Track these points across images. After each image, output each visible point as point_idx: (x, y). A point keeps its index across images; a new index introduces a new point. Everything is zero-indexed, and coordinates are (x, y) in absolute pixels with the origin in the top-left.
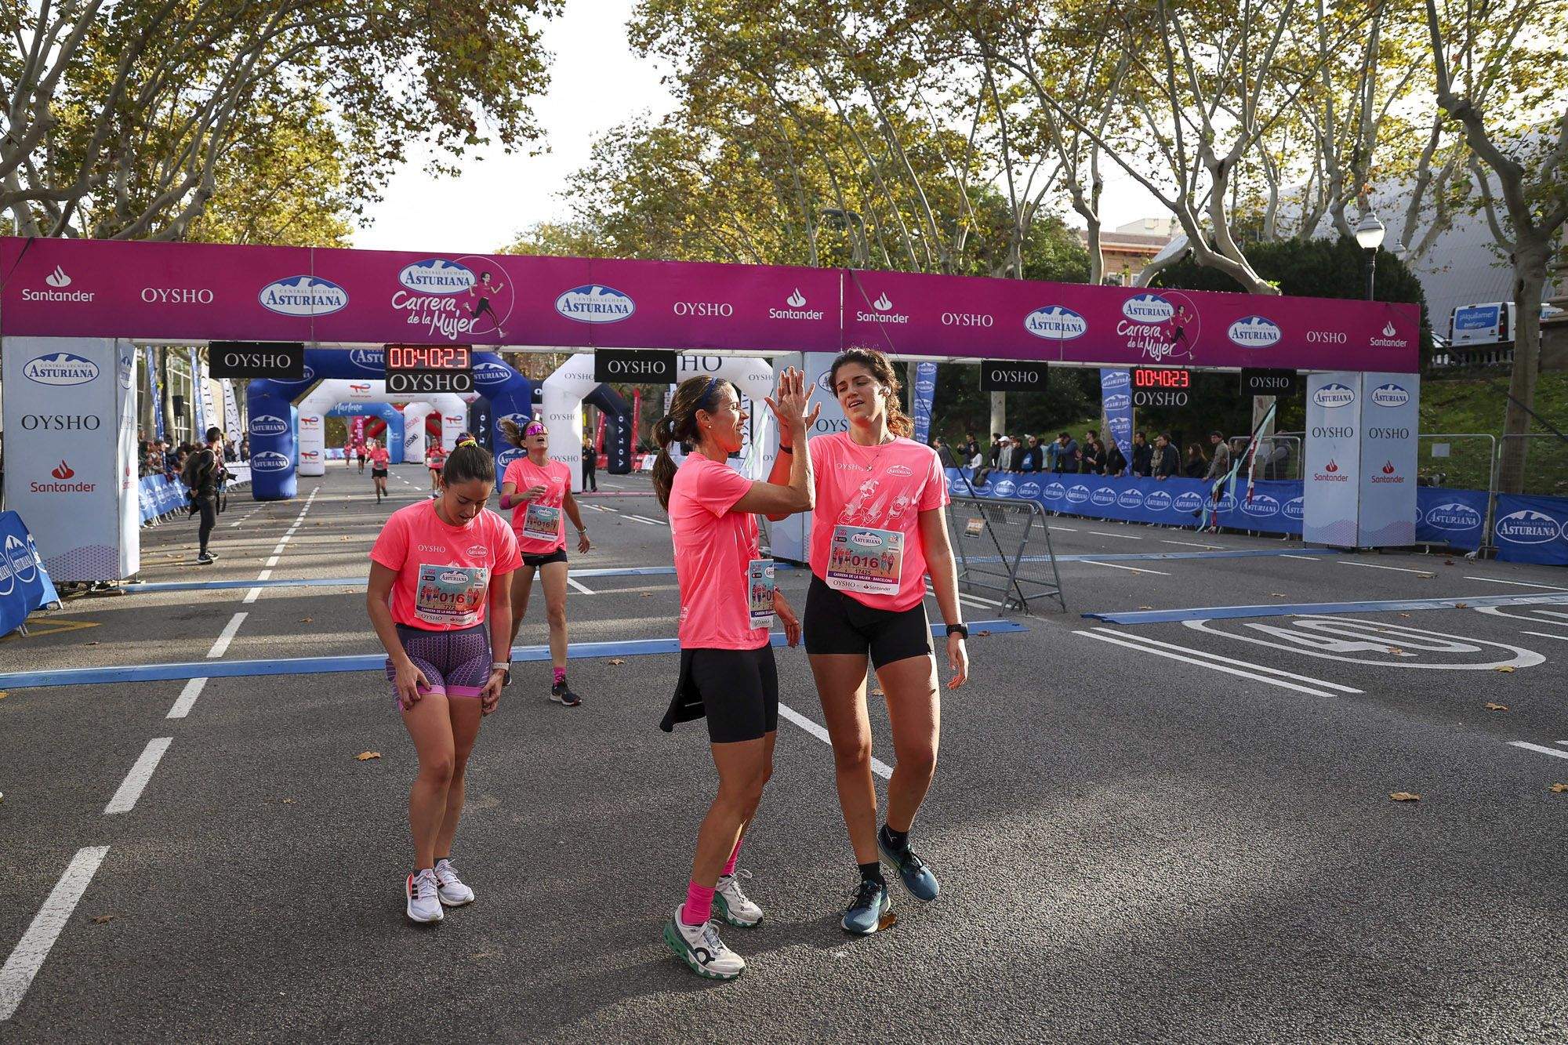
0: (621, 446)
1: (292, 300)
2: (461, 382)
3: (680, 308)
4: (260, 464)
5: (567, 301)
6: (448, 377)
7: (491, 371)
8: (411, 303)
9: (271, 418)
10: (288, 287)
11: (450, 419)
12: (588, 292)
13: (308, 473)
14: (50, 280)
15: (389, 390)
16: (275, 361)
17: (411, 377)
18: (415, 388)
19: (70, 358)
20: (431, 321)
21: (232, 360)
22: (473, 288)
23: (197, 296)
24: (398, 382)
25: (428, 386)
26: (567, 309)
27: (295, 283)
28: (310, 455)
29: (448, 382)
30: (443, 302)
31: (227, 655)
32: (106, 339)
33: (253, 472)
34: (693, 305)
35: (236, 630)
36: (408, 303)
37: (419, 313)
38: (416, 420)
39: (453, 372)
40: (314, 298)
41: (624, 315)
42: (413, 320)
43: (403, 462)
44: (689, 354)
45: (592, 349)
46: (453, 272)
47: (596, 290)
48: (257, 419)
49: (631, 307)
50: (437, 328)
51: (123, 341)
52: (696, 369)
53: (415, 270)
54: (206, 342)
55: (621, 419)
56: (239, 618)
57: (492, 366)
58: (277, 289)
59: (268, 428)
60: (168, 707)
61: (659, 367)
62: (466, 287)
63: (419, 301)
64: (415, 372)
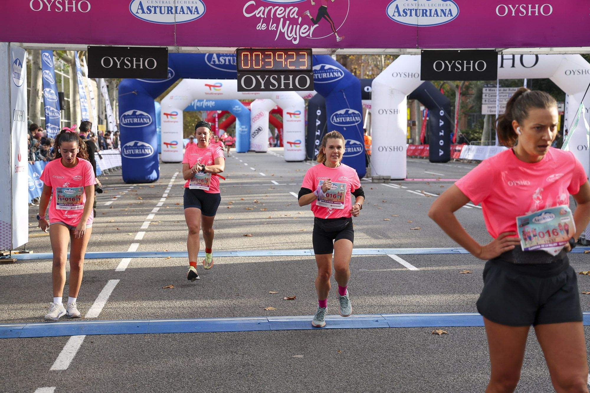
0: (442, 138)
1: (158, 10)
2: (303, 82)
3: (502, 10)
4: (129, 152)
5: (397, 7)
6: (291, 77)
7: (326, 71)
8: (259, 13)
9: (139, 112)
11: (290, 114)
13: (169, 160)
15: (240, 89)
16: (143, 63)
17: (259, 77)
18: (263, 87)
20: (277, 27)
21: (107, 62)
23: (76, 6)
24: (248, 82)
25: (274, 85)
26: (396, 14)
28: (171, 144)
29: (291, 82)
30: (288, 10)
31: (101, 316)
33: (123, 159)
34: (514, 8)
35: (109, 294)
36: (257, 12)
37: (266, 21)
38: (260, 115)
39: (296, 72)
40: (176, 7)
41: (449, 18)
42: (261, 27)
43: (249, 151)
44: (508, 53)
45: (419, 51)
48: (126, 113)
49: (455, 11)
50: (282, 34)
51: (15, 45)
52: (513, 66)
54: (85, 47)
55: (442, 113)
56: (112, 284)
57: (327, 67)
59: (135, 120)
60: (52, 360)
61: (481, 66)
63: (267, 10)
64: (263, 72)
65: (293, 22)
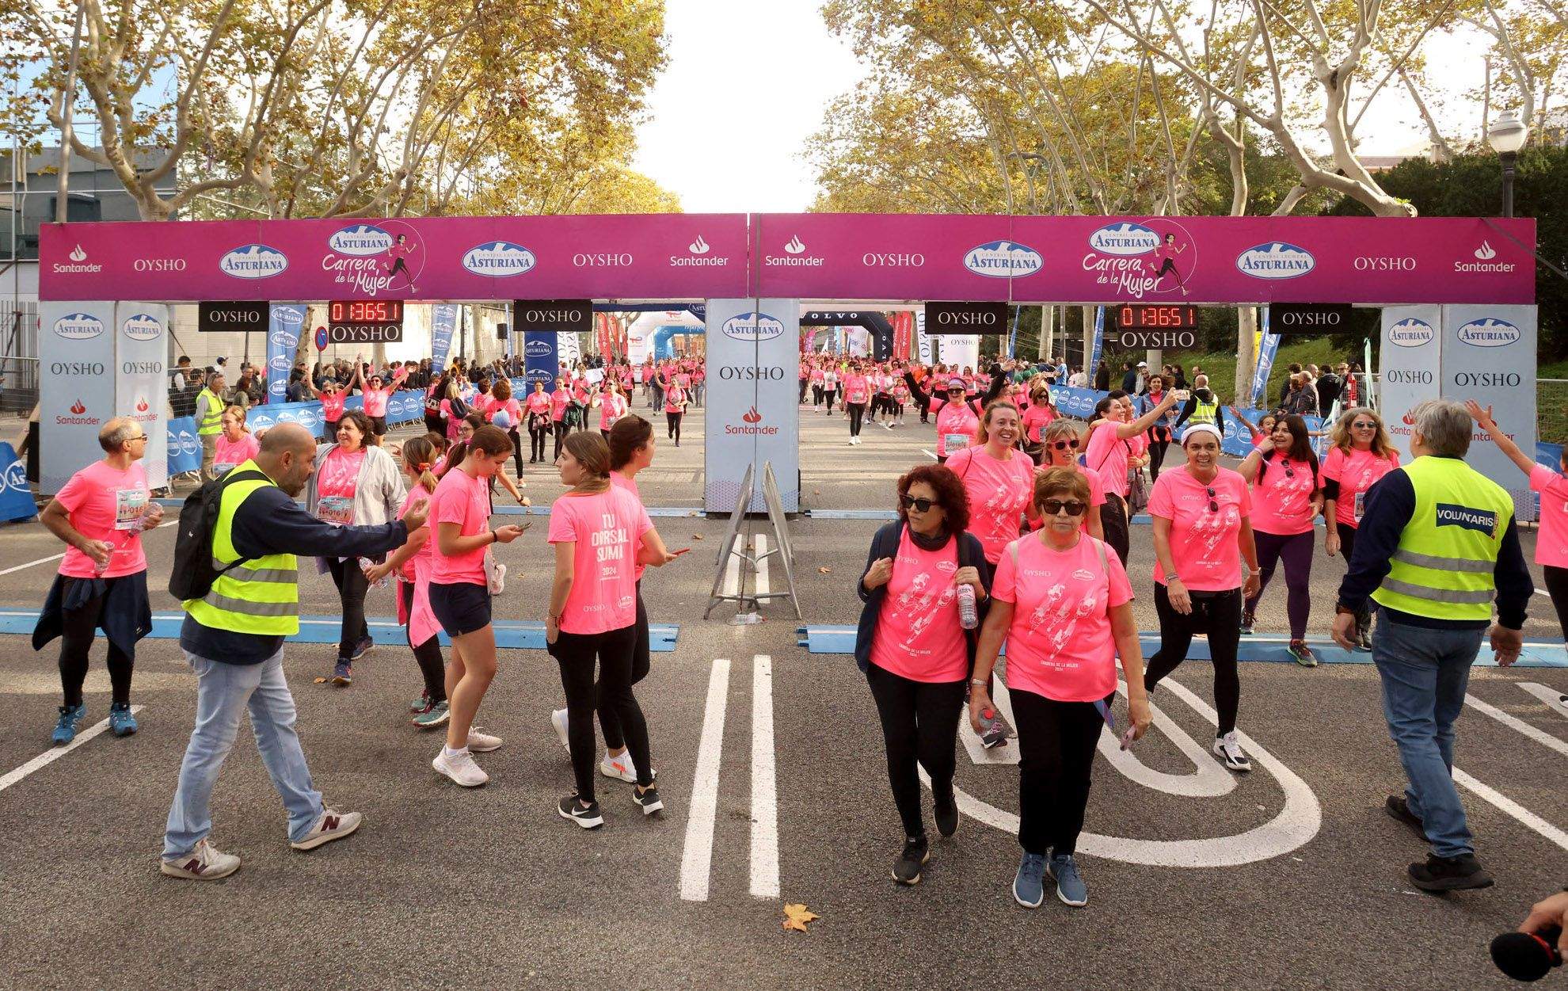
2: (392, 333)
3: (580, 260)
5: (473, 257)
6: (379, 328)
8: (339, 265)
10: (242, 254)
12: (491, 248)
14: (73, 256)
17: (348, 328)
18: (354, 339)
19: (85, 317)
20: (355, 280)
22: (392, 250)
23: (173, 265)
24: (339, 334)
25: (364, 337)
27: (246, 251)
29: (380, 333)
30: (366, 263)
32: (108, 302)
34: (592, 257)
36: (336, 265)
37: (345, 273)
39: (385, 324)
40: (261, 263)
41: (526, 268)
42: (340, 279)
46: (374, 235)
47: (500, 246)
49: (532, 261)
50: (360, 286)
53: (342, 235)
58: (233, 256)
61: (575, 316)
62: (385, 248)
63: (345, 263)
64: (353, 324)
65: (371, 274)
